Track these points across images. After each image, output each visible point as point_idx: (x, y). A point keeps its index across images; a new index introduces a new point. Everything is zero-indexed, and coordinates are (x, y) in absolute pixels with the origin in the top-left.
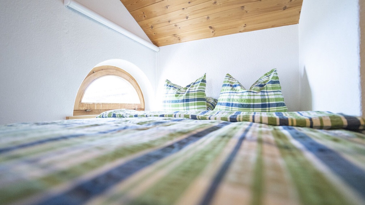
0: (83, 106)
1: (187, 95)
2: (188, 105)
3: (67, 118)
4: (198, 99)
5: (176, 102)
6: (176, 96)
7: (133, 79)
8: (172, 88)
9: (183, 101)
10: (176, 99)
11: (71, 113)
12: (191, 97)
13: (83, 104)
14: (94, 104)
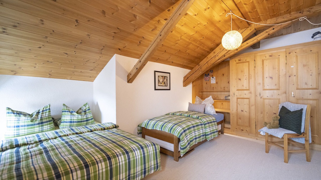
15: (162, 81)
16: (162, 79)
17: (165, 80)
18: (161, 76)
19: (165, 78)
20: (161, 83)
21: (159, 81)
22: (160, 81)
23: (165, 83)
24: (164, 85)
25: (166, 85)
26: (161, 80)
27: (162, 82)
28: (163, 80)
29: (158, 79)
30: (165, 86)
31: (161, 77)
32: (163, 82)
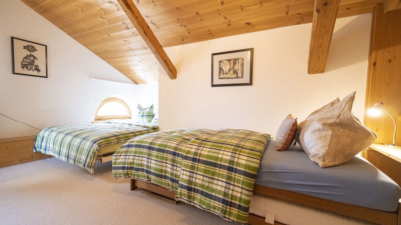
0: (98, 117)
1: (143, 113)
2: (143, 118)
3: (92, 123)
4: (147, 116)
5: (138, 116)
6: (139, 113)
7: (123, 101)
8: (139, 109)
9: (141, 116)
10: (139, 115)
11: (93, 121)
12: (144, 115)
13: (98, 116)
14: (102, 116)
15: (228, 68)
16: (228, 65)
17: (236, 67)
18: (227, 60)
19: (237, 62)
20: (226, 74)
21: (221, 70)
22: (223, 70)
23: (235, 72)
24: (235, 76)
25: (240, 75)
26: (226, 68)
27: (229, 70)
28: (232, 67)
29: (220, 66)
30: (237, 77)
31: (226, 62)
32: (232, 70)
